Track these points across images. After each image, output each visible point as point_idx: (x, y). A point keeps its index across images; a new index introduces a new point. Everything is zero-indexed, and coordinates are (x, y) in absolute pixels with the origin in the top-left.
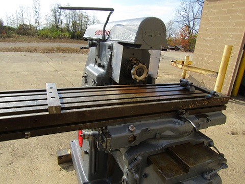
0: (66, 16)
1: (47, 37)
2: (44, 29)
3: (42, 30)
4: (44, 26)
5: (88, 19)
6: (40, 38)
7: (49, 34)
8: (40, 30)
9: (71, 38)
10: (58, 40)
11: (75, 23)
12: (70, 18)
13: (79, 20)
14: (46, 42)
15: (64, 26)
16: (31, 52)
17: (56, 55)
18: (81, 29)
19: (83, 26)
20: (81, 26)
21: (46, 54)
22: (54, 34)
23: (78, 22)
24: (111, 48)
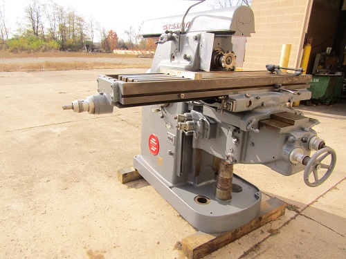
0: (48, 17)
1: (23, 49)
2: (17, 38)
3: (13, 39)
4: (15, 33)
5: (82, 21)
6: (12, 51)
7: (26, 46)
8: (10, 40)
9: (60, 50)
10: (41, 53)
11: (62, 28)
12: (54, 20)
13: (69, 23)
14: (24, 57)
15: (46, 33)
16: (8, 71)
17: (47, 73)
18: (74, 36)
19: (76, 32)
20: (73, 31)
21: (33, 73)
22: (34, 45)
23: (67, 25)
24: (198, 38)
